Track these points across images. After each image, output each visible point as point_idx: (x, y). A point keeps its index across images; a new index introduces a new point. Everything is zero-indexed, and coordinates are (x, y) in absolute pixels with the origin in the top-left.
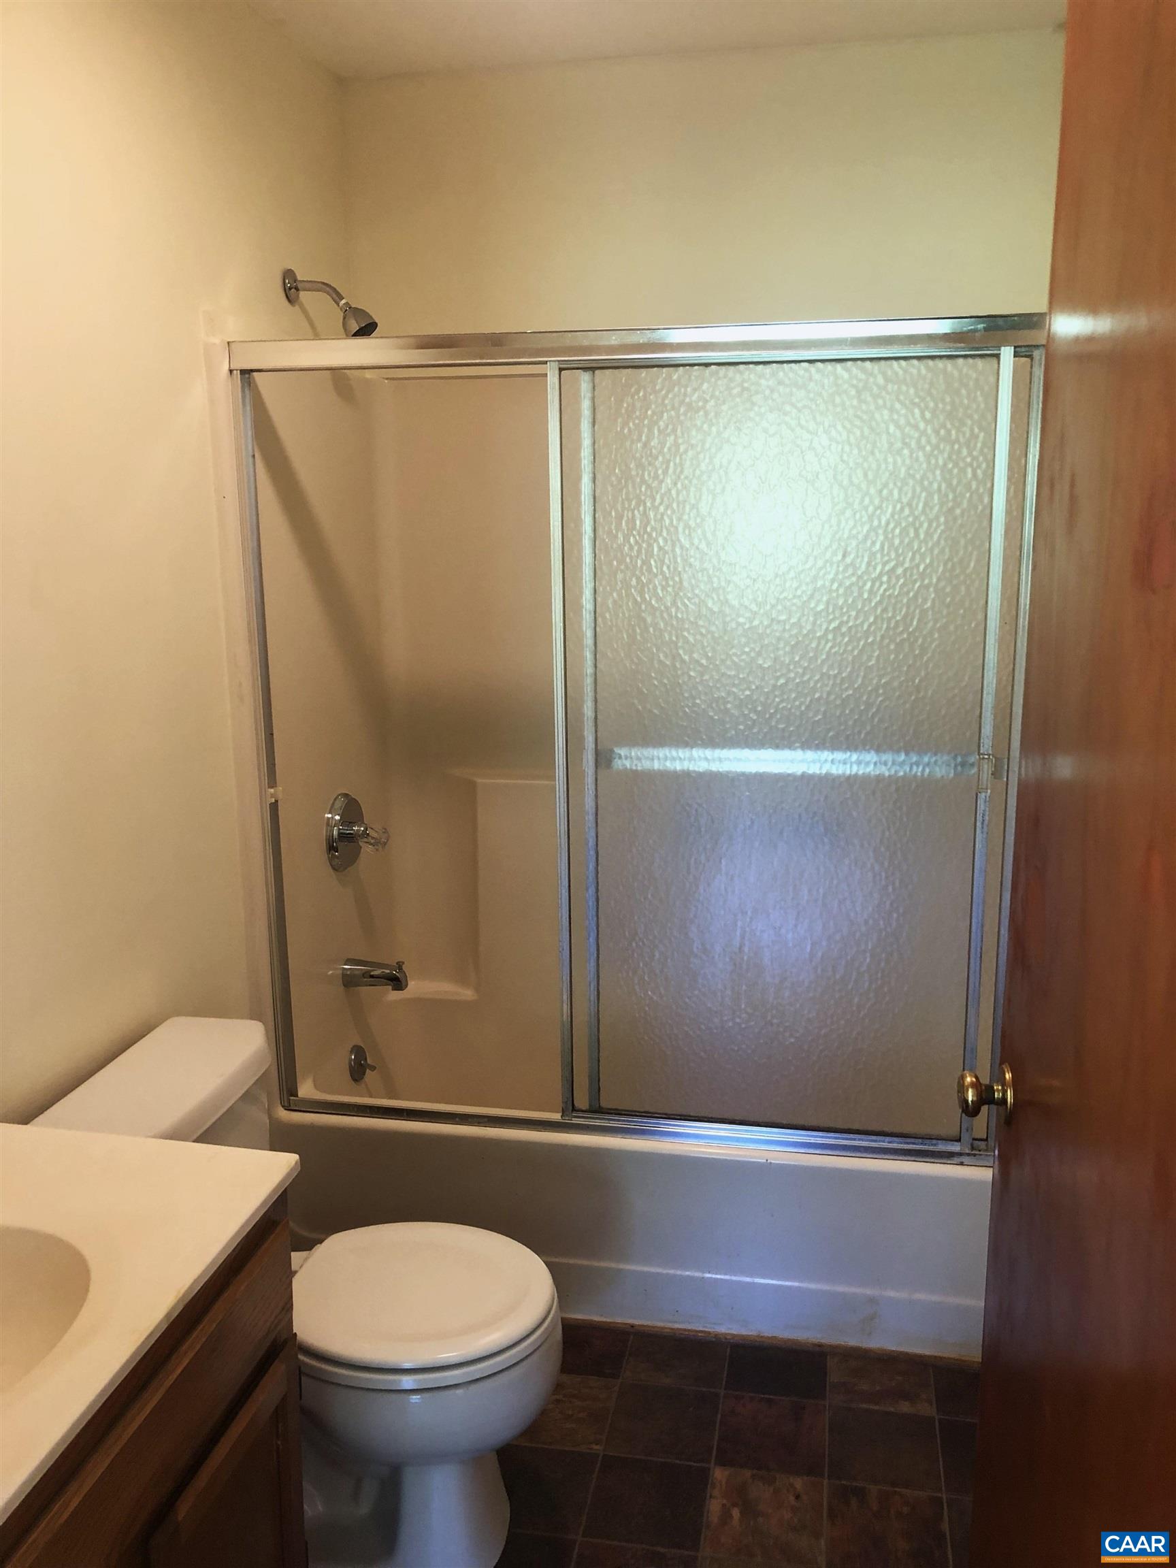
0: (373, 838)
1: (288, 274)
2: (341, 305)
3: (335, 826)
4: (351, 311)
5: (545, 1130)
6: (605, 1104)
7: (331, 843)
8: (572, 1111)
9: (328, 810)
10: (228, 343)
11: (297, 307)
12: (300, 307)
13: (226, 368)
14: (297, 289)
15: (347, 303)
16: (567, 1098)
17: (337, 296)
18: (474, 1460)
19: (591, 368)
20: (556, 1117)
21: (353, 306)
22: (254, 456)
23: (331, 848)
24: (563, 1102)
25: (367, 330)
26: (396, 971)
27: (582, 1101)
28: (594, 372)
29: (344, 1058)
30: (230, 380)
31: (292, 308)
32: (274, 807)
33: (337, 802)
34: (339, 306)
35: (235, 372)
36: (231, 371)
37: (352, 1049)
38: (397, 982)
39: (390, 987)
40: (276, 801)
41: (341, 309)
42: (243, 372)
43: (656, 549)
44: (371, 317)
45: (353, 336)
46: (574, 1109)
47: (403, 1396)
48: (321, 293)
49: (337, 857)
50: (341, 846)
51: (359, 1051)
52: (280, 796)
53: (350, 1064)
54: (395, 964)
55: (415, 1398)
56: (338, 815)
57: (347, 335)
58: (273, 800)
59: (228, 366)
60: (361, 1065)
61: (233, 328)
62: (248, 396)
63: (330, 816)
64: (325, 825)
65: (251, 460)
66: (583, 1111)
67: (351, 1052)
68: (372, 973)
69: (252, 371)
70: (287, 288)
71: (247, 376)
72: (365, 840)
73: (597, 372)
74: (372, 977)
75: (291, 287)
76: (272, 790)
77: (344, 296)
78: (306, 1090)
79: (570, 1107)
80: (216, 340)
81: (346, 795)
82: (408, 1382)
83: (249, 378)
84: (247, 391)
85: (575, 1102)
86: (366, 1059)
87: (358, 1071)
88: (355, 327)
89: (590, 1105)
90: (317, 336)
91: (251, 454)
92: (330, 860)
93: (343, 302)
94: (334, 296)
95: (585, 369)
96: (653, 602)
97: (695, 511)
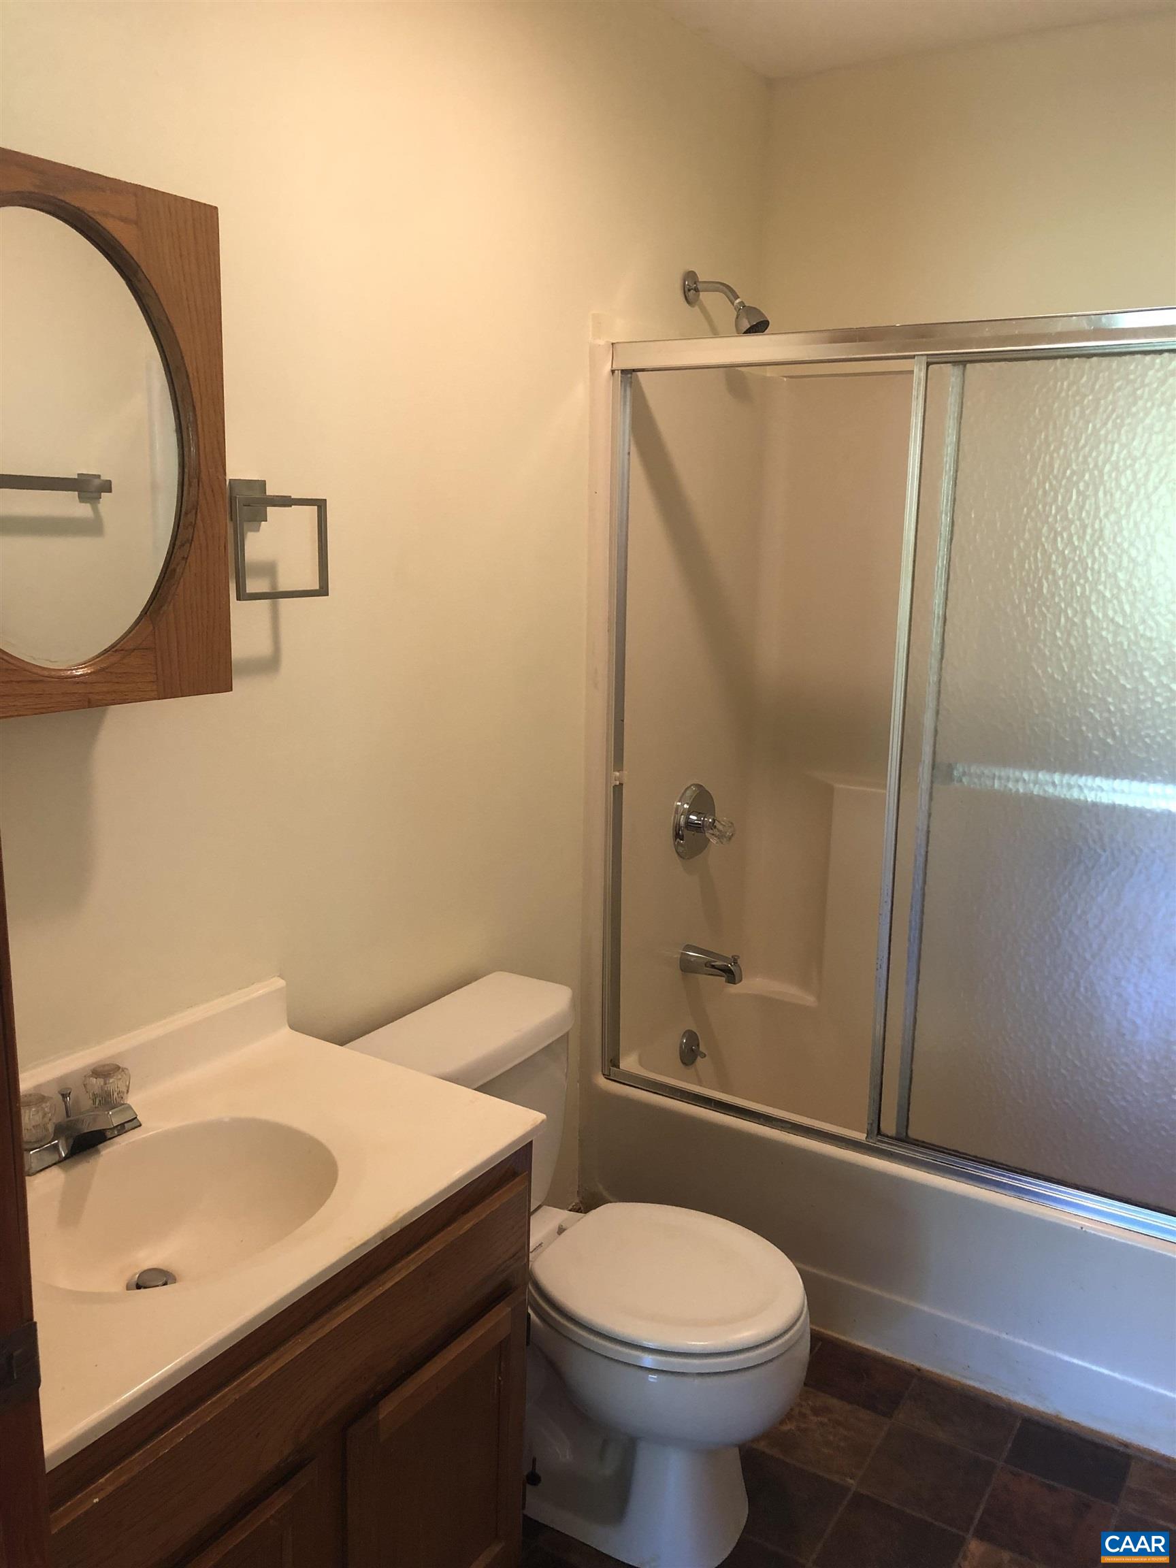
0: (719, 830)
1: (690, 276)
2: (735, 304)
3: (682, 815)
4: (745, 310)
5: (847, 1148)
6: (913, 1134)
7: (677, 830)
8: (877, 1135)
9: (678, 798)
10: (613, 344)
11: (697, 308)
12: (701, 309)
13: (608, 368)
14: (696, 290)
15: (742, 302)
16: (873, 1120)
17: (731, 293)
18: (708, 1453)
19: (962, 362)
20: (861, 1137)
21: (747, 305)
22: (629, 453)
23: (678, 835)
24: (868, 1124)
25: (759, 327)
26: (731, 964)
27: (889, 1126)
28: (965, 366)
29: (673, 1041)
30: (611, 382)
31: (691, 308)
32: (618, 789)
33: (688, 792)
34: (733, 304)
35: (616, 372)
36: (613, 371)
37: (685, 1033)
38: (730, 975)
39: (724, 979)
40: (621, 784)
41: (735, 309)
42: (623, 371)
43: (1015, 553)
44: (762, 314)
45: (745, 333)
46: (879, 1132)
47: (641, 1373)
48: (718, 293)
49: (681, 845)
50: (687, 833)
51: (692, 1037)
52: (625, 781)
53: (681, 1047)
54: (731, 957)
55: (653, 1378)
56: (687, 804)
57: (738, 331)
58: (618, 783)
59: (610, 367)
60: (692, 1050)
61: (620, 329)
62: (628, 393)
63: (679, 804)
64: (674, 813)
65: (627, 456)
66: (888, 1137)
67: (684, 1036)
68: (713, 964)
69: (634, 370)
70: (686, 289)
71: (629, 376)
72: (711, 831)
73: (968, 366)
74: (713, 967)
75: (691, 288)
76: (617, 774)
77: (739, 296)
78: (629, 1063)
79: (876, 1130)
80: (602, 342)
81: (699, 786)
82: (648, 1360)
83: (631, 377)
84: (628, 389)
85: (881, 1125)
86: (698, 1045)
87: (690, 1054)
88: (746, 325)
89: (897, 1133)
90: (715, 333)
91: (627, 451)
92: (677, 846)
93: (738, 301)
94: (730, 294)
95: (955, 363)
96: (1008, 610)
97: (1062, 513)
